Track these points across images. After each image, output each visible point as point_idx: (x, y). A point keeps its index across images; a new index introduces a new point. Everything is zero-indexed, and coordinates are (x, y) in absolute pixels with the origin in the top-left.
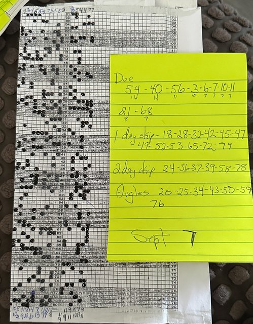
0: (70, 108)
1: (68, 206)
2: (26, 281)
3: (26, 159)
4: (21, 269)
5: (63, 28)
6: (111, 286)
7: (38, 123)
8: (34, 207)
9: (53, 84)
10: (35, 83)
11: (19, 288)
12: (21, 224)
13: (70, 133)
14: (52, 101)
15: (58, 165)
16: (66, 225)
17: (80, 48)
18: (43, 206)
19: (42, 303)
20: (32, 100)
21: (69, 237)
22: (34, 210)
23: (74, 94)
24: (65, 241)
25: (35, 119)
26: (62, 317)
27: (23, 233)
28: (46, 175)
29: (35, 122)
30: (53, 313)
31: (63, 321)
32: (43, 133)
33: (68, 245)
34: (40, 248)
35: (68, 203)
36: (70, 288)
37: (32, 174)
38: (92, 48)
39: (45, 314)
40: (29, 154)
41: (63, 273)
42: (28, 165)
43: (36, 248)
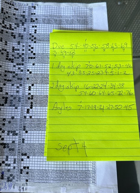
0: (29, 58)
1: (26, 117)
5: (26, 14)
7: (9, 66)
8: (4, 117)
9: (19, 44)
10: (8, 42)
13: (28, 72)
14: (18, 54)
15: (20, 92)
17: (36, 25)
18: (10, 117)
19: (9, 180)
20: (6, 52)
21: (26, 137)
22: (4, 119)
23: (32, 50)
26: (21, 189)
28: (13, 98)
29: (7, 65)
30: (16, 187)
31: (22, 191)
32: (12, 72)
34: (8, 144)
35: (26, 115)
36: (26, 170)
37: (4, 97)
38: (43, 25)
39: (10, 187)
40: (3, 84)
41: (22, 160)
42: (1, 91)
43: (5, 144)
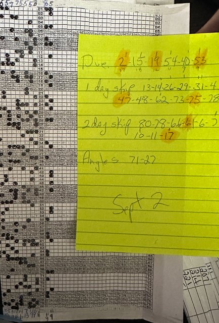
0: (47, 120)
1: (49, 219)
2: (14, 287)
3: (4, 175)
4: (8, 277)
5: (35, 27)
6: (92, 289)
7: (14, 136)
8: (16, 220)
9: (27, 93)
10: (8, 92)
11: (8, 294)
12: (4, 237)
13: (47, 146)
14: (27, 112)
15: (37, 179)
16: (48, 237)
18: (25, 220)
19: (30, 306)
20: (6, 111)
21: (52, 247)
22: (16, 223)
23: (51, 104)
24: (47, 251)
25: (10, 132)
26: (49, 316)
27: (7, 245)
28: (25, 190)
29: (10, 136)
30: (40, 314)
31: (50, 320)
32: (20, 147)
33: (51, 255)
34: (25, 258)
35: (48, 217)
36: (55, 293)
37: (11, 189)
39: (33, 315)
40: (7, 168)
41: (48, 279)
42: (6, 181)
43: (20, 259)
